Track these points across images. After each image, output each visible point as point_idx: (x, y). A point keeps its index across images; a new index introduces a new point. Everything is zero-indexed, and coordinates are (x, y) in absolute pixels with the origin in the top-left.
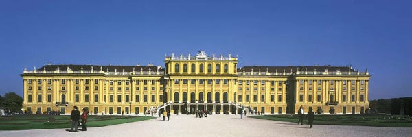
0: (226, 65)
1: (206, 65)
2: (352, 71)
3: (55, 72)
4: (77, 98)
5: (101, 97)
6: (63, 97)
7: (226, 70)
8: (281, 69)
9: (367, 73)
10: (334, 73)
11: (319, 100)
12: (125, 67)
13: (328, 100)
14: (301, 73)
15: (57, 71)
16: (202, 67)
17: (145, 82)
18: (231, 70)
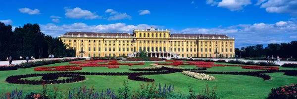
0: (165, 34)
1: (155, 34)
2: (226, 37)
3: (78, 36)
4: (89, 49)
5: (102, 49)
6: (82, 48)
7: (165, 36)
8: (191, 35)
9: (233, 39)
10: (217, 38)
11: (210, 51)
12: (113, 34)
13: (215, 51)
14: (201, 38)
15: (79, 36)
16: (153, 35)
17: (124, 41)
18: (167, 36)
